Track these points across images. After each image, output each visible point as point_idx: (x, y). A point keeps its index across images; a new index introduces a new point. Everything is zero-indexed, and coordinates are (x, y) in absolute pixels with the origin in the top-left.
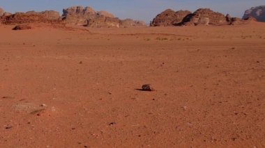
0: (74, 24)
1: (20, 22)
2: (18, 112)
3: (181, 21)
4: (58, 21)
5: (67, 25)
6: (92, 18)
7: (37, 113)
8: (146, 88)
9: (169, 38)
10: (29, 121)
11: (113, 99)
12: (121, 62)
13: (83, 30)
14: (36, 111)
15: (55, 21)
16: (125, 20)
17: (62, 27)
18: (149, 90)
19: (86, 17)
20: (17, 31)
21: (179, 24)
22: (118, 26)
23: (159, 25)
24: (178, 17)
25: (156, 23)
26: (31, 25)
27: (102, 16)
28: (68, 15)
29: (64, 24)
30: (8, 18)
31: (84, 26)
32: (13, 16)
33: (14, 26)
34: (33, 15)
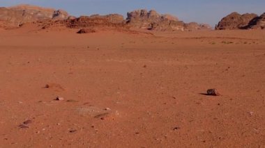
0: (138, 27)
1: (84, 26)
2: (82, 116)
3: (247, 25)
4: (122, 25)
5: (131, 29)
6: (157, 21)
7: (100, 117)
8: (211, 93)
9: (235, 41)
10: (93, 125)
11: (177, 103)
12: (186, 66)
13: (147, 33)
14: (99, 115)
15: (119, 24)
16: (190, 24)
17: (126, 31)
18: (214, 94)
19: (151, 20)
20: (82, 34)
21: (245, 28)
22: (182, 29)
23: (224, 29)
24: (244, 20)
25: (221, 26)
26: (96, 28)
27: (167, 19)
28: (132, 18)
29: (128, 28)
30: (73, 21)
31: (149, 29)
32: (78, 19)
33: (79, 30)
34: (97, 19)
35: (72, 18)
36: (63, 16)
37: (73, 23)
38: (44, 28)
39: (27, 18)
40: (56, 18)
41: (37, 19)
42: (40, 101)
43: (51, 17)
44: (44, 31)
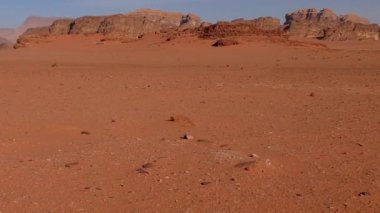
0: (301, 36)
1: (223, 36)
2: (218, 163)
4: (278, 33)
5: (291, 38)
6: (332, 26)
7: (244, 166)
10: (233, 176)
13: (316, 45)
14: (243, 164)
15: (273, 32)
17: (283, 41)
19: (323, 24)
20: (219, 48)
22: (376, 37)
26: (239, 39)
27: (349, 23)
28: (293, 22)
29: (287, 37)
30: (207, 29)
31: (320, 38)
32: (214, 27)
33: (215, 41)
34: (241, 25)
35: (206, 25)
36: (194, 23)
37: (207, 31)
38: (168, 40)
39: (149, 27)
40: (185, 26)
41: (160, 28)
42: (163, 139)
43: (178, 24)
44: (169, 44)
